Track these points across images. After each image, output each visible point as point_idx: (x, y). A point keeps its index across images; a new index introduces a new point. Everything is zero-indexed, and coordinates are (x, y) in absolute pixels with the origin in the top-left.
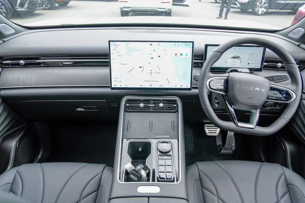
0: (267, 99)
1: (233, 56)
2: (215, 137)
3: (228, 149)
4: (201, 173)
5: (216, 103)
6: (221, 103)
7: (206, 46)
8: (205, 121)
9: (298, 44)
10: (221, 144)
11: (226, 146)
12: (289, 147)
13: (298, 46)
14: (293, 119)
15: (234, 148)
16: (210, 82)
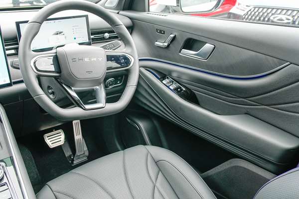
0: (107, 70)
1: (55, 32)
2: (60, 147)
3: (81, 156)
4: (57, 194)
5: (51, 94)
6: (57, 92)
7: (18, 24)
8: (43, 129)
9: (117, 11)
10: (71, 153)
11: (78, 153)
12: (143, 125)
13: (118, 13)
14: (137, 92)
15: (87, 153)
16: (35, 63)
